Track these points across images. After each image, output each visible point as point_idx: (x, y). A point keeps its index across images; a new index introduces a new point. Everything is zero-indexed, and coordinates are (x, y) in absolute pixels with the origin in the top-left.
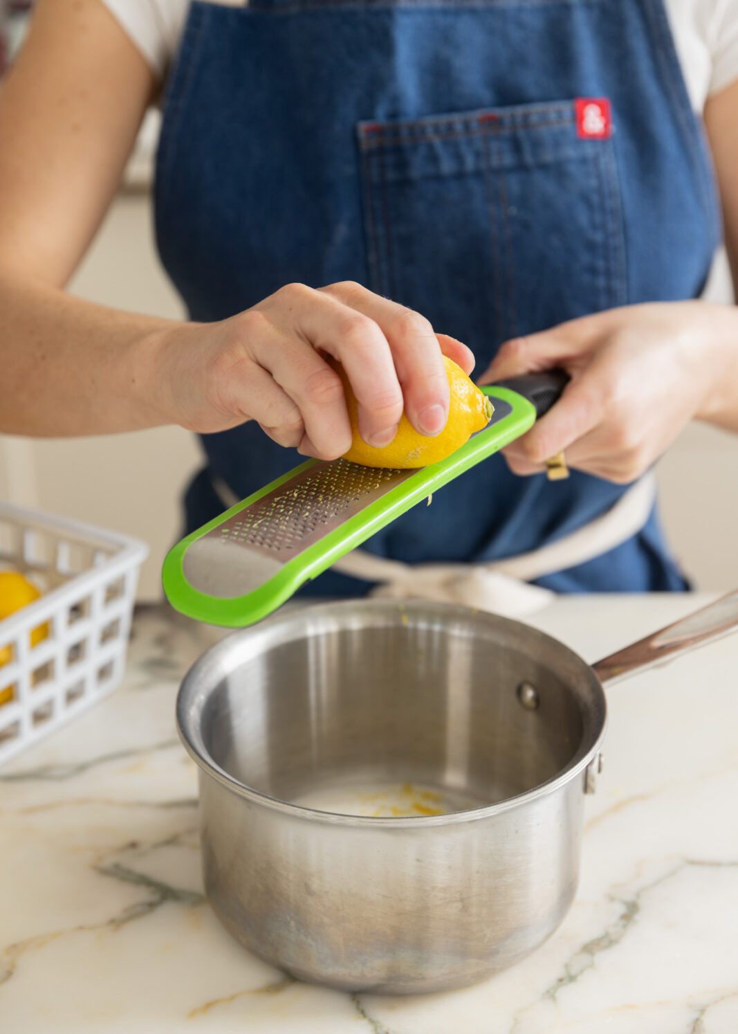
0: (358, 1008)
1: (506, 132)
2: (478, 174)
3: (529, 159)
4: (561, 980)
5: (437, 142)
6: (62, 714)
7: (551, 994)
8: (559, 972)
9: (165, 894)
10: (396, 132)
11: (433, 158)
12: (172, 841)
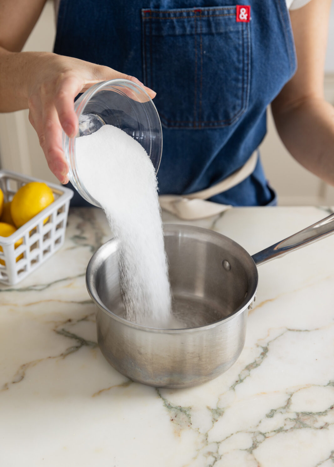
0: (158, 393)
1: (205, 18)
2: (191, 35)
3: (214, 31)
4: (237, 382)
5: (175, 20)
6: (42, 260)
7: (233, 388)
8: (237, 378)
9: (82, 343)
10: (157, 14)
11: (173, 28)
12: (85, 319)
